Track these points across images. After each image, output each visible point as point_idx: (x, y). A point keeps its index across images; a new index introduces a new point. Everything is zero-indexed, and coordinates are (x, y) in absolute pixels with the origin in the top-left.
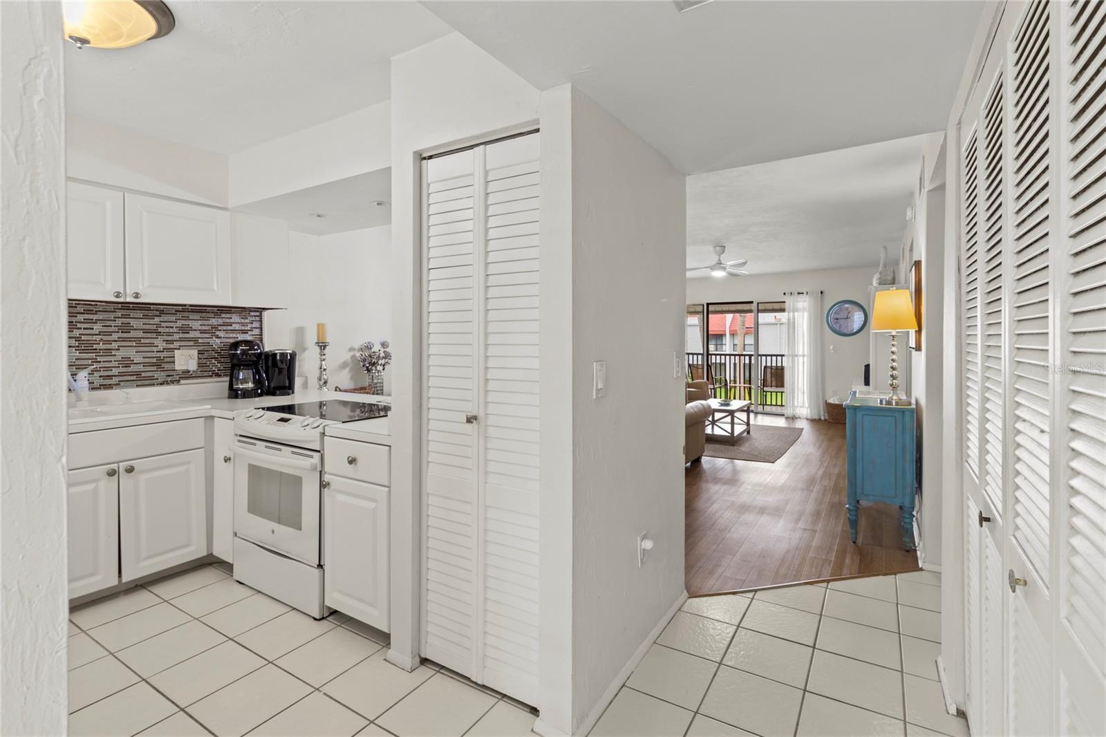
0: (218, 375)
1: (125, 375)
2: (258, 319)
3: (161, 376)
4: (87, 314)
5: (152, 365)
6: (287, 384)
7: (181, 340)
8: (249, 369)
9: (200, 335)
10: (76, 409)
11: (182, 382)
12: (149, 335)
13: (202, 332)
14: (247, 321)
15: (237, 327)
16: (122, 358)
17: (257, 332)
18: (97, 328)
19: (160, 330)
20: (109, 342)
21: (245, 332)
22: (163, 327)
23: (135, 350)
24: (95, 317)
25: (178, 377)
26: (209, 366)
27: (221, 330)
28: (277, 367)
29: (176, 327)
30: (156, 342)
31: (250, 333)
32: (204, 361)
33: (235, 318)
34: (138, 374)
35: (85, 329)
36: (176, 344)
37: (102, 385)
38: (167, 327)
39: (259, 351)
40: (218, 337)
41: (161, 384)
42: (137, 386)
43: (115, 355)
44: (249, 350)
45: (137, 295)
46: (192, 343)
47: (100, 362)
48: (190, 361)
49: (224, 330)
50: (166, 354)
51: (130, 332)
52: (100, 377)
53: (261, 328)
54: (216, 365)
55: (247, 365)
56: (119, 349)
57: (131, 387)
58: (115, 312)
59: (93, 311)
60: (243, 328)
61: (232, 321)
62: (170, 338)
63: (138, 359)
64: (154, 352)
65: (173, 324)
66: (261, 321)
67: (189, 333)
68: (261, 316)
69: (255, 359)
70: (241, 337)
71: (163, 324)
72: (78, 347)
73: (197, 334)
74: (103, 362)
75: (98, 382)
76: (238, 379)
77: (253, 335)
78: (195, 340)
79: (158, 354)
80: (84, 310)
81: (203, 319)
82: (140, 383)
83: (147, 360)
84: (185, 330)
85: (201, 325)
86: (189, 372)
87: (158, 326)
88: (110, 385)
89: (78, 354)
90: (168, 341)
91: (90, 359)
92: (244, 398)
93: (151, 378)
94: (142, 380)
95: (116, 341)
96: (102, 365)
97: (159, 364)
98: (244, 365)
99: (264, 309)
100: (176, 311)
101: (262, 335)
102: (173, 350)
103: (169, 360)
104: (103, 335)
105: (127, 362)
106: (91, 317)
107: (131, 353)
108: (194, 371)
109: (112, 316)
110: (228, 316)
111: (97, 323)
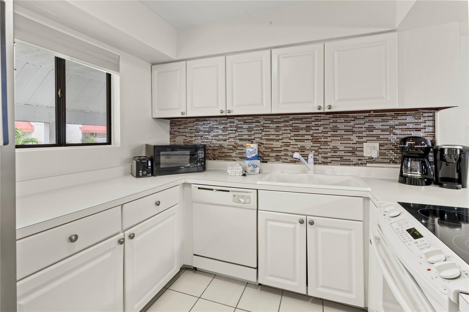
0: (394, 162)
1: (334, 157)
2: (431, 118)
3: (355, 159)
4: (316, 121)
5: (350, 152)
6: (456, 177)
7: (368, 136)
8: (416, 161)
9: (381, 133)
10: (307, 174)
11: (368, 165)
12: (348, 133)
13: (383, 130)
14: (420, 121)
15: (411, 126)
16: (333, 147)
17: (431, 129)
18: (321, 129)
19: (354, 129)
20: (326, 137)
21: (418, 130)
22: (356, 128)
23: (340, 142)
24: (320, 123)
25: (365, 161)
26: (388, 155)
27: (397, 129)
28: (445, 161)
29: (364, 128)
30: (352, 137)
31: (423, 130)
32: (384, 151)
33: (409, 119)
34: (341, 157)
35: (315, 130)
36: (364, 139)
37: (323, 162)
38: (358, 128)
39: (426, 146)
40: (394, 134)
41: (355, 165)
42: (341, 164)
43: (329, 145)
44: (416, 144)
45: (330, 107)
46: (375, 138)
47: (322, 148)
48: (373, 151)
49: (399, 129)
50: (358, 145)
51: (337, 131)
52: (322, 157)
53: (434, 126)
54: (393, 155)
55: (415, 158)
56: (331, 142)
57: (338, 165)
58: (330, 119)
59: (319, 119)
60: (417, 127)
61: (406, 121)
62: (361, 135)
63: (341, 148)
64: (350, 144)
65: (363, 124)
66: (434, 120)
67: (373, 131)
68: (434, 116)
69: (422, 152)
70: (414, 134)
71: (356, 126)
72: (312, 140)
73: (379, 132)
74: (324, 149)
75: (321, 160)
76: (406, 167)
77: (425, 132)
78: (378, 136)
79: (353, 145)
80: (315, 120)
81: (383, 121)
82: (342, 163)
83: (347, 149)
84: (371, 129)
85: (381, 125)
86: (373, 158)
87: (353, 127)
88: (327, 162)
89: (312, 144)
90: (359, 137)
91: (317, 147)
92: (411, 184)
93: (349, 160)
94: (343, 161)
95: (330, 137)
96: (323, 150)
97: (353, 152)
98: (411, 157)
99: (438, 109)
100: (364, 117)
101: (435, 132)
102: (362, 143)
103: (360, 149)
104: (324, 133)
105: (335, 149)
106: (317, 123)
107: (337, 144)
108: (375, 158)
109: (327, 122)
110: (403, 117)
111: (320, 126)
